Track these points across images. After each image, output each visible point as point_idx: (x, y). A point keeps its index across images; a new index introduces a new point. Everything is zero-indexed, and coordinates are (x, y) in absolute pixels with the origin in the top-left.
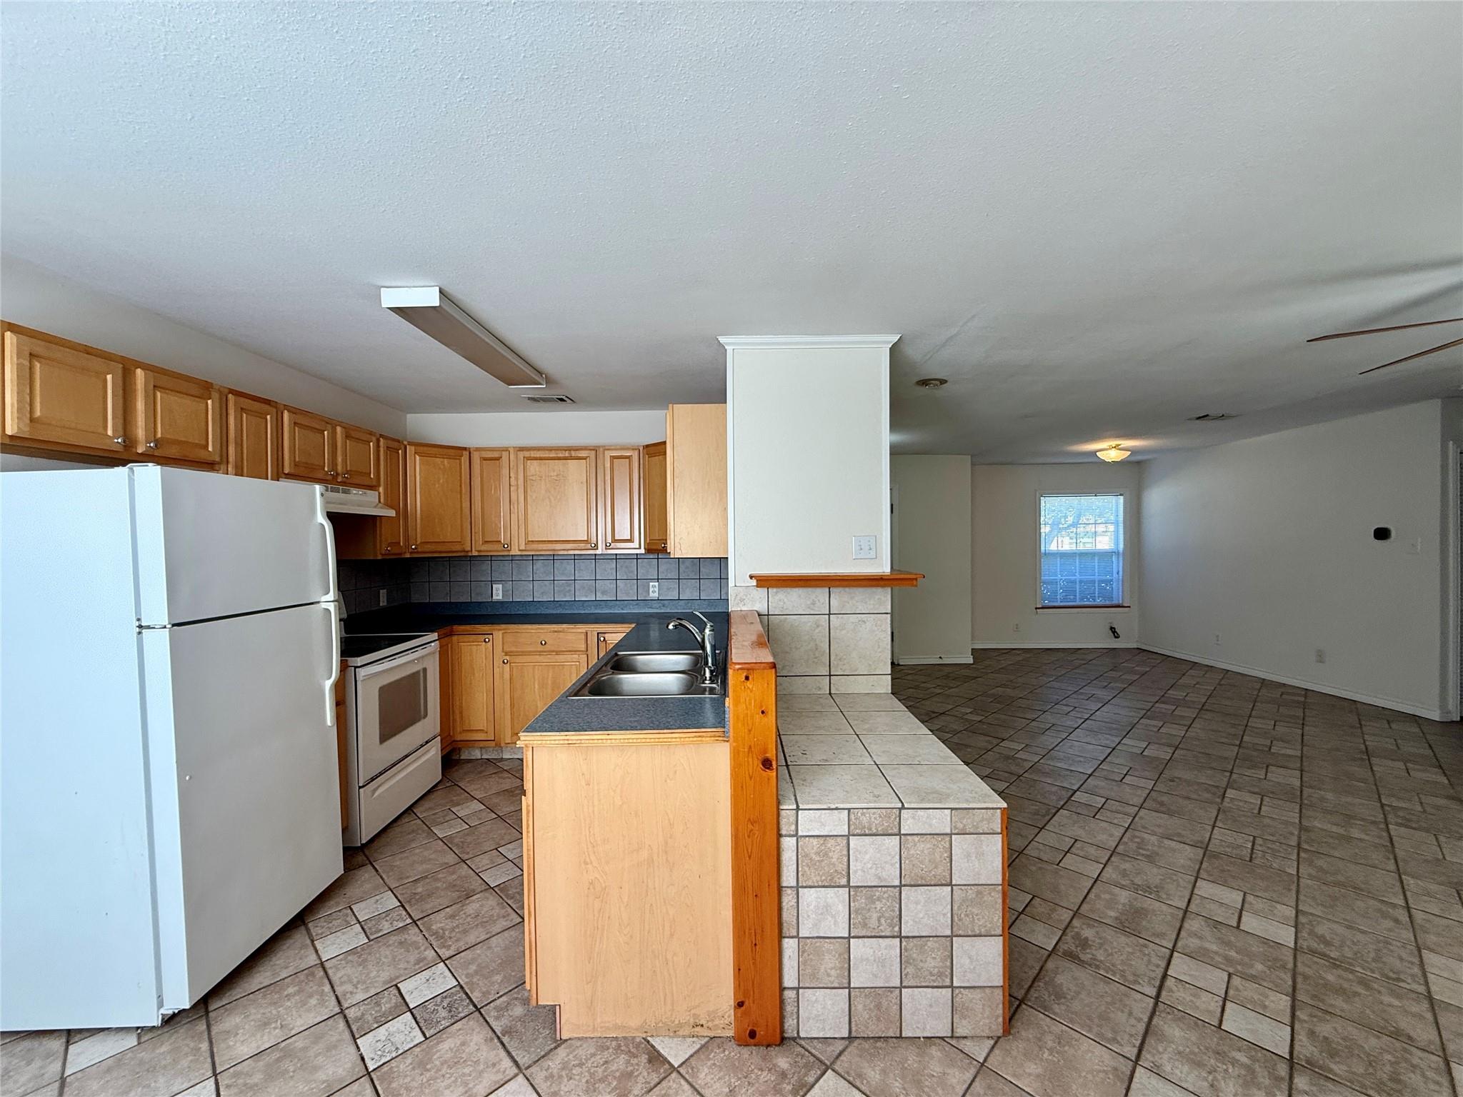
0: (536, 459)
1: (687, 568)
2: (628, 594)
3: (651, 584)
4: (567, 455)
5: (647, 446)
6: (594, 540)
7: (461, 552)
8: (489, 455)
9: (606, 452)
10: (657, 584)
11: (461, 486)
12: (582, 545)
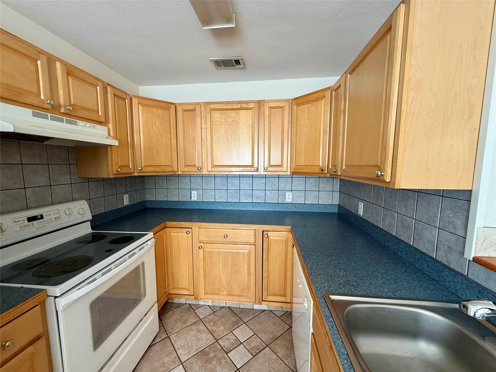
0: (218, 110)
1: (311, 183)
2: (272, 199)
3: (287, 193)
4: (239, 107)
5: (295, 99)
6: (256, 165)
7: (172, 172)
8: (188, 107)
9: (266, 104)
10: (291, 193)
11: (170, 129)
12: (248, 169)
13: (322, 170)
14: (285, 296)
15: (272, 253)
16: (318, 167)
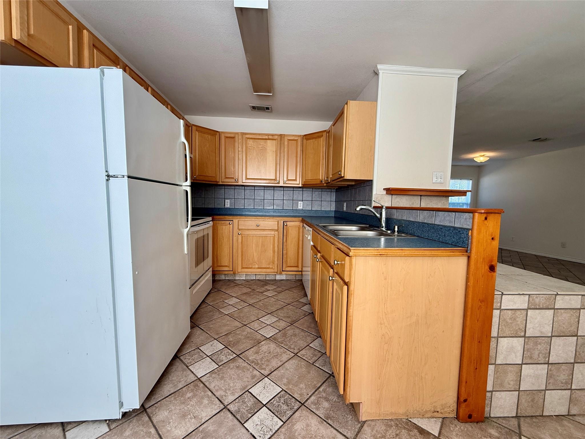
0: (252, 139)
1: (316, 195)
2: (288, 207)
3: (299, 202)
4: (267, 138)
5: (305, 135)
6: (278, 179)
7: (215, 182)
8: (229, 135)
9: (285, 137)
10: (302, 202)
11: (215, 150)
12: (273, 181)
13: (321, 182)
14: (297, 267)
15: (289, 237)
16: (319, 180)
